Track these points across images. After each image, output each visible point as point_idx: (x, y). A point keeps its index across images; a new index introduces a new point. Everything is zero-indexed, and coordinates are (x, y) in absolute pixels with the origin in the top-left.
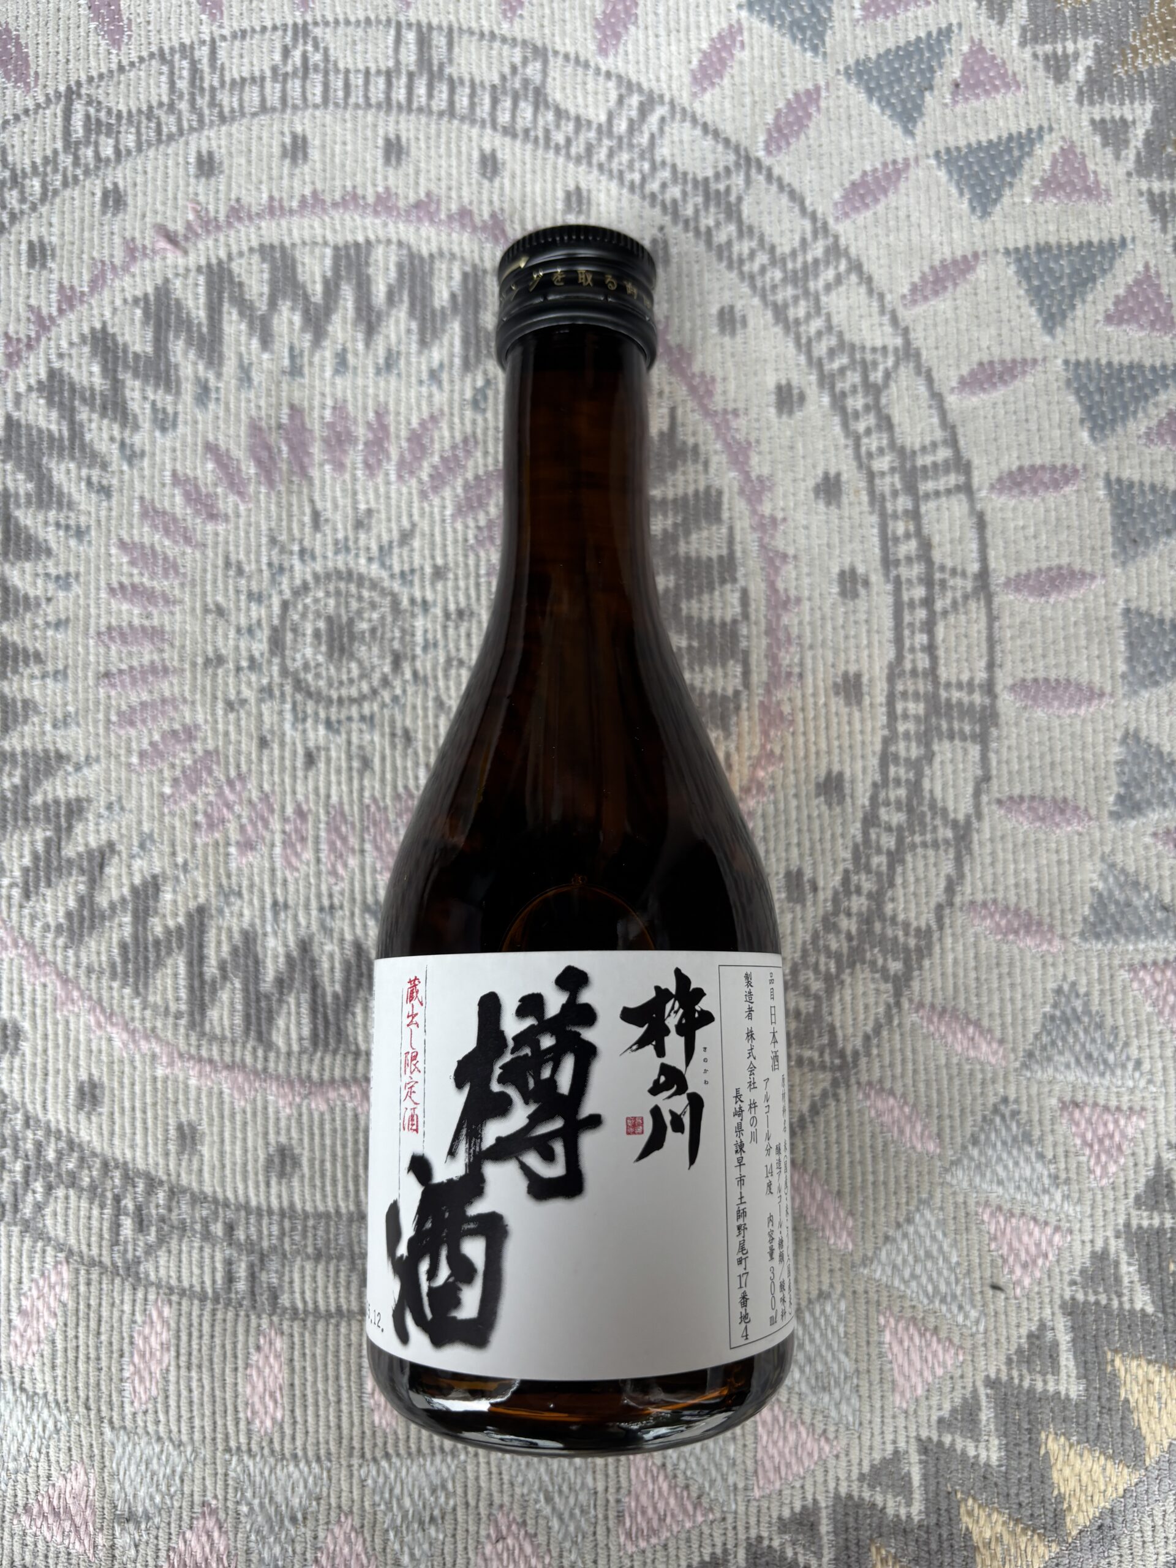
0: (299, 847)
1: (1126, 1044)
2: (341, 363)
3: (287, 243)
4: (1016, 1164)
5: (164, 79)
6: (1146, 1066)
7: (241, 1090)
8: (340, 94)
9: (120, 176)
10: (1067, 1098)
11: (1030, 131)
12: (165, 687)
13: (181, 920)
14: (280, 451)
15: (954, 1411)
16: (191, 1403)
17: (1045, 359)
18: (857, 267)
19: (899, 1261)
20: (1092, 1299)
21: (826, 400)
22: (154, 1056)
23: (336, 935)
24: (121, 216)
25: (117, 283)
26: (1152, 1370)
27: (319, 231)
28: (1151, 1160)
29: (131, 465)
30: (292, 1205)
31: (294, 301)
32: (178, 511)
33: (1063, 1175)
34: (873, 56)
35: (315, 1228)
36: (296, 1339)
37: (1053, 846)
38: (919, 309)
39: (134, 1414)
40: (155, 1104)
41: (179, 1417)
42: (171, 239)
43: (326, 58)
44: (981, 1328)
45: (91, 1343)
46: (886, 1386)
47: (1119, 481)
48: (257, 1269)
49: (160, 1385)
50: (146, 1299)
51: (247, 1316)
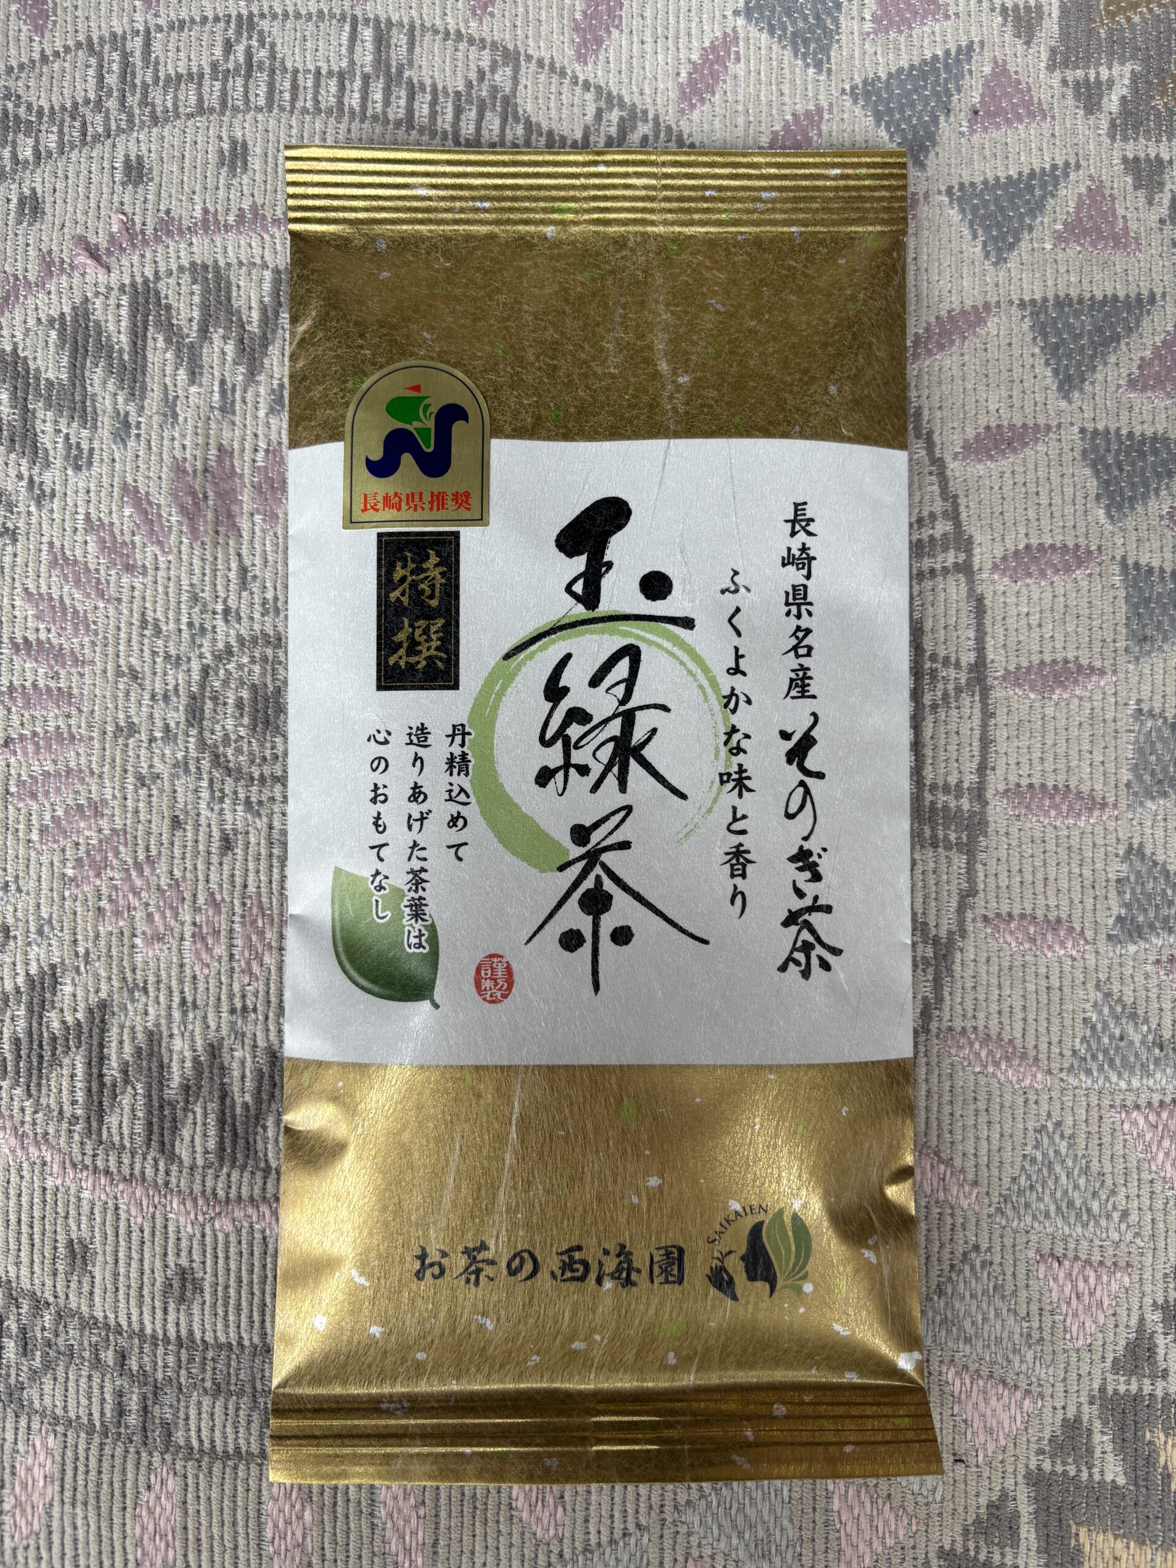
0: (210, 941)
1: (1113, 1192)
2: (277, 400)
3: (222, 263)
4: (985, 1319)
5: (91, 72)
6: (1134, 1218)
7: (139, 1206)
8: (287, 96)
9: (38, 181)
10: (1046, 1250)
11: (1054, 167)
12: (71, 757)
13: (80, 1015)
14: (206, 497)
16: (75, 1541)
17: (1059, 426)
20: (1059, 1469)
22: (44, 1165)
23: (248, 1041)
24: (38, 225)
25: (30, 301)
26: (1119, 1545)
27: (257, 251)
28: (1134, 1322)
29: (39, 505)
30: (191, 1333)
31: (228, 329)
32: (90, 559)
33: (1036, 1335)
34: (884, 76)
35: (214, 1360)
36: (190, 1481)
37: (1043, 970)
38: (923, 364)
39: (15, 1549)
40: (44, 1218)
41: (63, 1554)
42: (93, 253)
43: (273, 56)
44: (938, 1497)
46: (831, 1556)
47: (1137, 565)
48: (150, 1403)
49: (43, 1521)
50: (29, 1428)
51: (138, 1453)
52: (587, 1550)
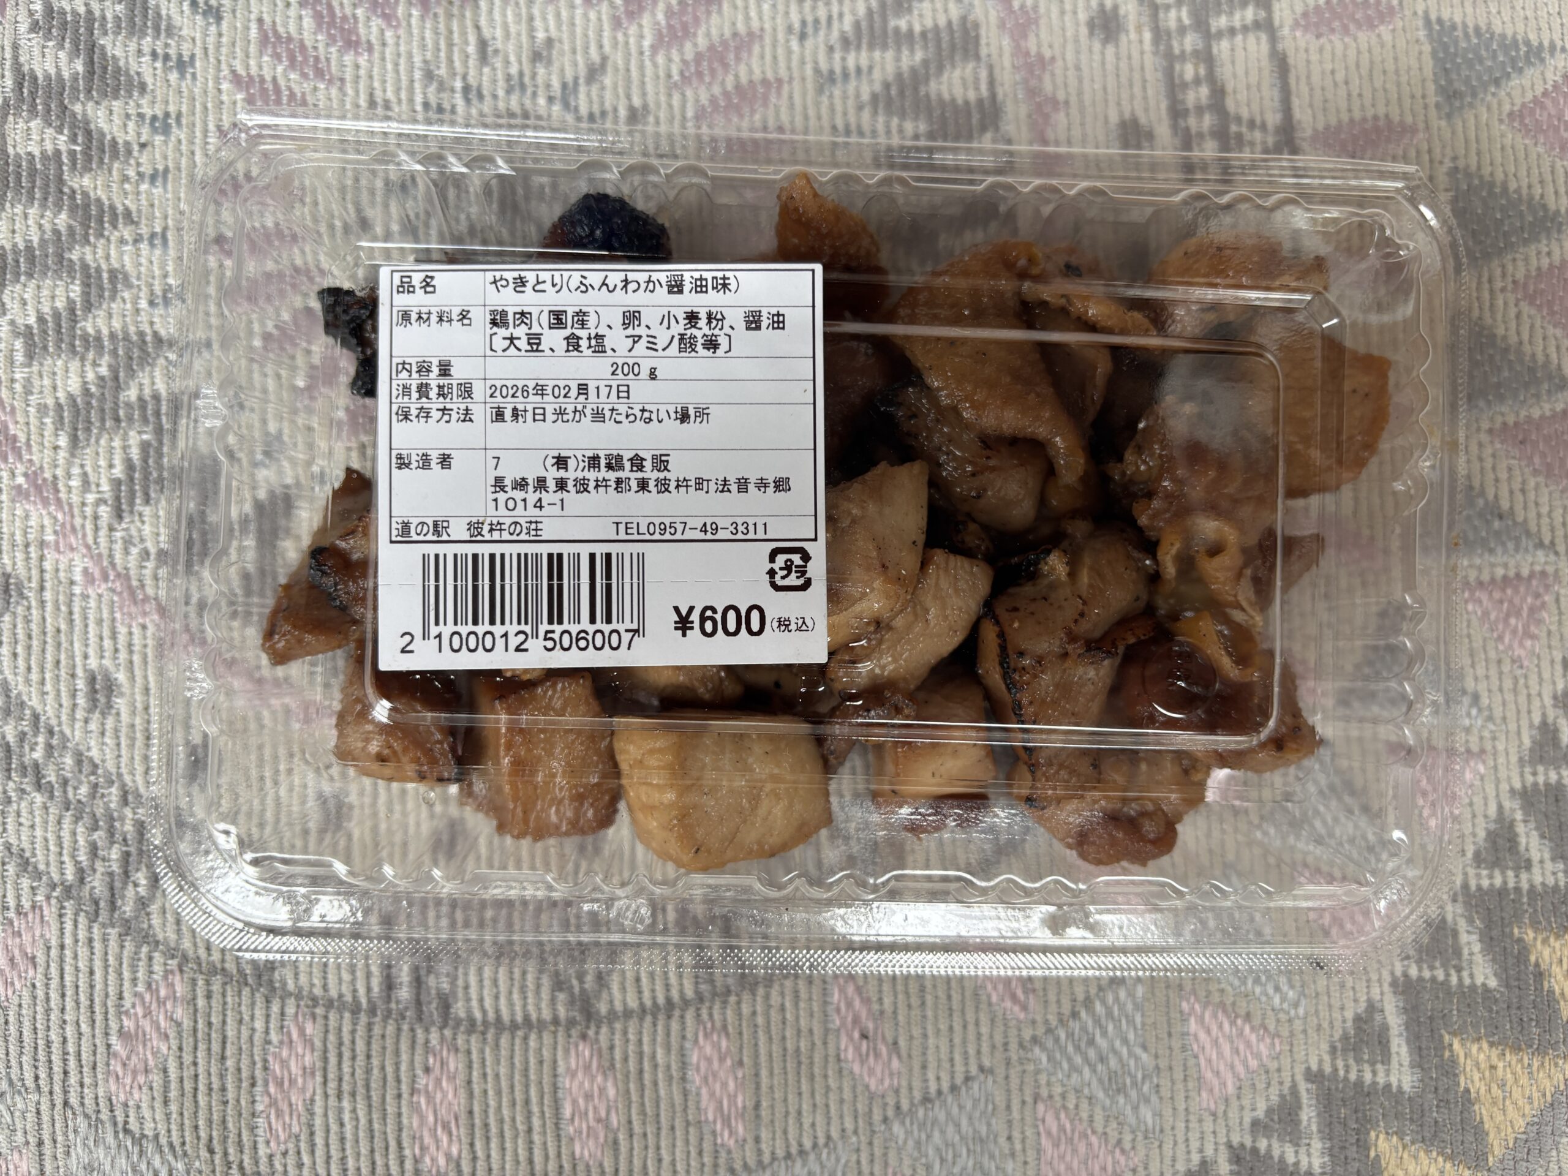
4: (1336, 820)
6: (1484, 701)
12: (296, 254)
15: (1269, 1111)
16: (342, 1140)
20: (1427, 974)
22: (287, 711)
26: (1495, 1053)
28: (1492, 810)
32: (306, 35)
35: (494, 918)
36: (475, 1056)
39: (271, 1157)
41: (328, 1158)
44: (1301, 1011)
45: (213, 1070)
46: (1191, 1085)
47: (1440, 21)
48: (422, 972)
49: (303, 1120)
50: (283, 1014)
51: (412, 1030)
52: (926, 1100)
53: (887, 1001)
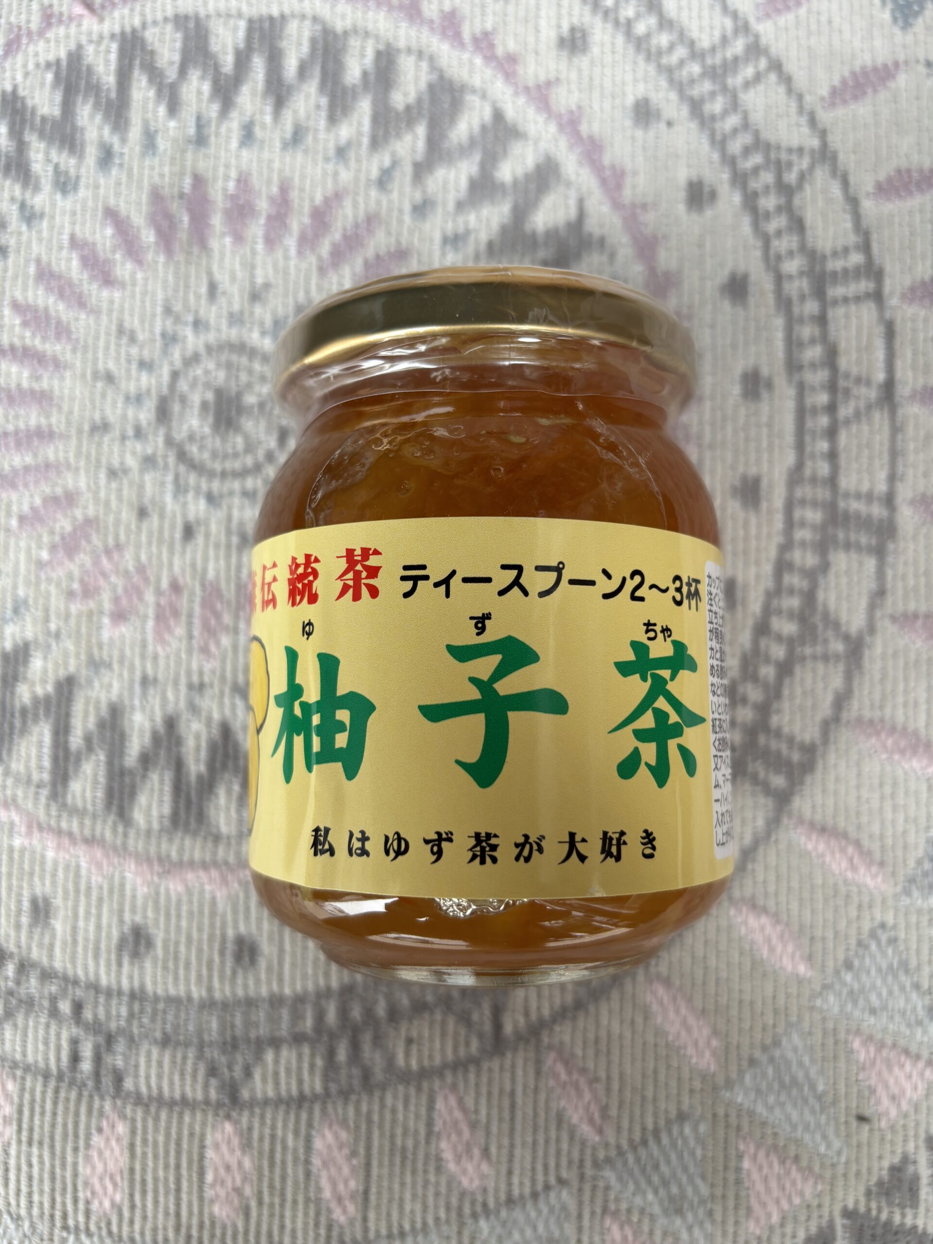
0: (172, 622)
2: (248, 135)
3: (202, 14)
4: (890, 993)
7: (99, 866)
12: (50, 452)
13: (50, 688)
14: (181, 221)
16: (30, 1178)
18: (777, 66)
19: (764, 1086)
21: (737, 198)
22: (12, 826)
23: (204, 714)
25: (31, 48)
27: (234, 4)
29: (29, 226)
30: (143, 987)
31: (204, 71)
32: (74, 276)
35: (165, 1012)
36: (139, 1125)
38: (840, 112)
40: (10, 875)
41: (19, 1191)
42: (88, 6)
44: (843, 1159)
46: (742, 1212)
48: (103, 1050)
51: (91, 1097)
52: (510, 1201)
53: (483, 1112)
